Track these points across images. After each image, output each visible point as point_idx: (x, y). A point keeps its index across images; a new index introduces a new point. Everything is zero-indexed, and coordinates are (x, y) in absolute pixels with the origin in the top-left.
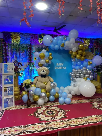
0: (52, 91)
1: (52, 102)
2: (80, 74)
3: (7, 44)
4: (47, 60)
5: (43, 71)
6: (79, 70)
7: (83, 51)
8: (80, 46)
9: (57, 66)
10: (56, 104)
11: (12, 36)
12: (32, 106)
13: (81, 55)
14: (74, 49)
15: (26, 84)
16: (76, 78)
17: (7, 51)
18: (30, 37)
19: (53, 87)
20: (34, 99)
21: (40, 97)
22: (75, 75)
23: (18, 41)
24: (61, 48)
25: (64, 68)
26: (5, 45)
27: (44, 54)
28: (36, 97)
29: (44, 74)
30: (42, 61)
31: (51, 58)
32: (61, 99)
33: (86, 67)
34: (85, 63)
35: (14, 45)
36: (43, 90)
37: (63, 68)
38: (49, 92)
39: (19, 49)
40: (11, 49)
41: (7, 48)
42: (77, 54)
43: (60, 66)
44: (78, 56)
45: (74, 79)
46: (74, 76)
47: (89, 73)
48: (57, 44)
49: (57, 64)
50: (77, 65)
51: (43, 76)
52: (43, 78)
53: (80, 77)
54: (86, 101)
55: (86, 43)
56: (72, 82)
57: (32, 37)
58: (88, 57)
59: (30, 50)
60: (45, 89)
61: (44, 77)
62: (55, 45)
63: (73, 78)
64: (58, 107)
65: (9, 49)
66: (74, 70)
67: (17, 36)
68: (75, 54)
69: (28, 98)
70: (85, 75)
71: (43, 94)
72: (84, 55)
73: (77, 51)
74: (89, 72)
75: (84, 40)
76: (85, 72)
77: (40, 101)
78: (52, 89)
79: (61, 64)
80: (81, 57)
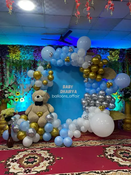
0: (47, 125)
1: (46, 142)
2: (95, 100)
3: (4, 61)
4: (45, 81)
5: (38, 97)
6: (94, 95)
7: (99, 67)
8: (94, 59)
9: (64, 89)
10: (51, 145)
11: (10, 50)
13: (97, 73)
14: (85, 65)
15: (4, 115)
16: (89, 105)
17: (4, 70)
18: (33, 50)
19: (50, 119)
20: (18, 137)
21: (27, 134)
22: (87, 102)
23: (18, 57)
24: (66, 63)
25: (74, 92)
26: (2, 63)
27: (39, 72)
28: (21, 134)
29: (38, 101)
30: (38, 83)
31: (51, 78)
32: (58, 139)
33: (104, 90)
34: (103, 85)
35: (13, 62)
36: (33, 125)
37: (72, 92)
38: (43, 127)
39: (20, 67)
40: (10, 67)
41: (4, 65)
42: (91, 71)
43: (68, 89)
44: (91, 75)
45: (87, 108)
46: (86, 104)
47: (108, 100)
48: (60, 58)
49: (64, 87)
50: (91, 88)
51: (38, 104)
52: (38, 106)
53: (95, 105)
55: (113, 56)
56: (84, 112)
57: (36, 50)
58: (108, 75)
59: (34, 68)
60: (37, 122)
61: (40, 105)
62: (57, 60)
63: (85, 106)
64: (50, 150)
65: (8, 67)
66: (86, 95)
67: (16, 50)
68: (87, 72)
69: (10, 135)
70: (102, 102)
71: (31, 131)
72: (100, 73)
73: (90, 68)
74: (109, 98)
75: (110, 52)
76: (101, 98)
77: (27, 141)
78: (47, 123)
79: (69, 87)
80: (97, 76)
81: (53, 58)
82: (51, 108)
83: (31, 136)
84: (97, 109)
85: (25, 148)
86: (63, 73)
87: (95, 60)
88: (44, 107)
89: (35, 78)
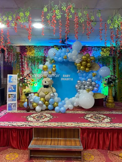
0: (51, 100)
1: (50, 110)
2: (85, 85)
3: (23, 57)
4: (50, 72)
5: (45, 82)
6: (84, 82)
7: (87, 62)
9: (64, 77)
10: (53, 112)
11: (27, 49)
12: (31, 112)
13: (86, 66)
14: (77, 61)
15: (25, 92)
16: (80, 89)
17: (23, 63)
18: (43, 49)
19: (53, 96)
20: (33, 106)
21: (38, 104)
22: (79, 86)
23: (33, 54)
24: (64, 60)
25: (71, 79)
26: (22, 58)
27: (46, 66)
28: (35, 104)
29: (46, 85)
30: (45, 73)
31: (54, 70)
33: (91, 78)
34: (90, 75)
35: (29, 58)
36: (42, 99)
37: (69, 79)
38: (48, 101)
39: (34, 62)
40: (27, 61)
41: (23, 60)
42: (82, 65)
43: (67, 78)
44: (82, 67)
45: (79, 90)
46: (78, 88)
47: (93, 85)
48: (61, 57)
49: (64, 76)
50: (83, 77)
51: (46, 86)
52: (46, 88)
53: (84, 89)
54: (83, 112)
56: (77, 93)
57: (46, 49)
58: (94, 68)
60: (44, 98)
61: (47, 88)
62: (58, 58)
63: (78, 89)
65: (26, 62)
66: (78, 81)
67: (31, 49)
68: (79, 66)
69: (28, 105)
70: (89, 86)
71: (40, 102)
72: (88, 66)
73: (81, 63)
74: (94, 84)
75: (102, 49)
76: (88, 84)
77: (38, 108)
78: (51, 98)
79: (67, 76)
80: (86, 69)
81: (56, 57)
82: (54, 90)
83: (41, 105)
84: (85, 91)
85: (37, 112)
86: (64, 66)
87: (84, 58)
88: (49, 89)
89: (44, 70)
